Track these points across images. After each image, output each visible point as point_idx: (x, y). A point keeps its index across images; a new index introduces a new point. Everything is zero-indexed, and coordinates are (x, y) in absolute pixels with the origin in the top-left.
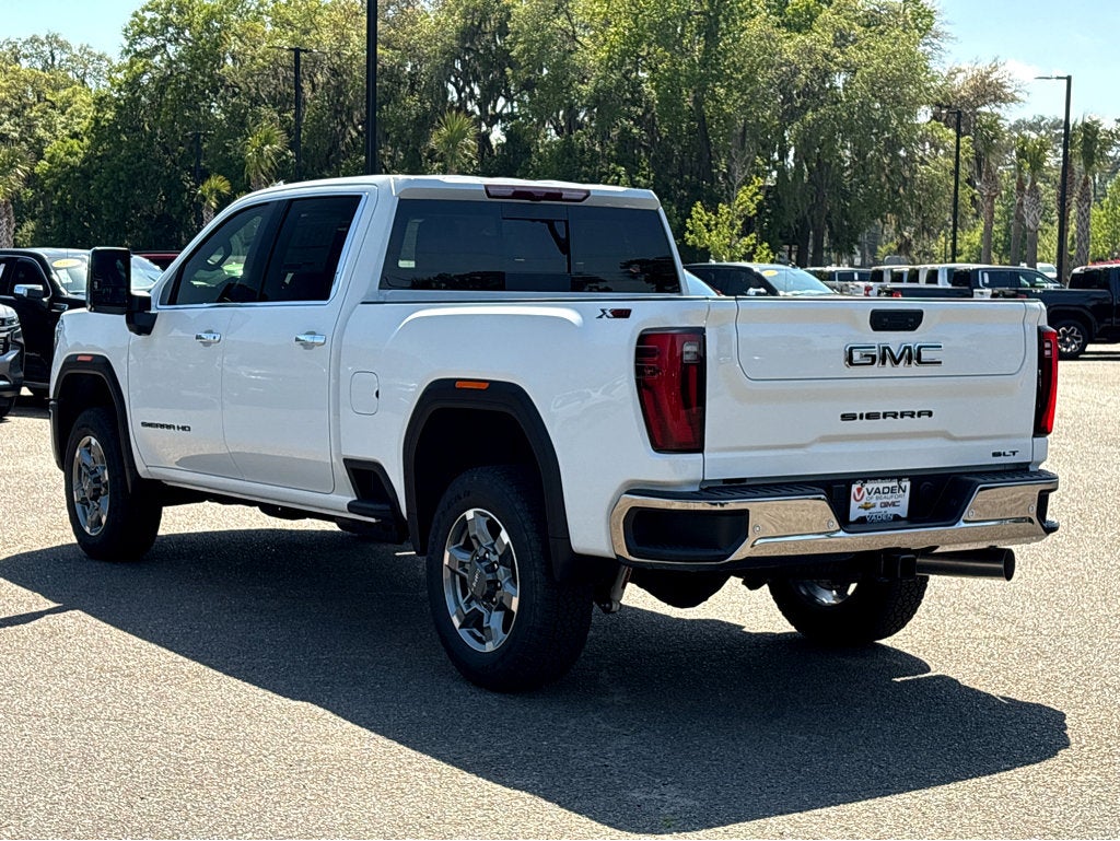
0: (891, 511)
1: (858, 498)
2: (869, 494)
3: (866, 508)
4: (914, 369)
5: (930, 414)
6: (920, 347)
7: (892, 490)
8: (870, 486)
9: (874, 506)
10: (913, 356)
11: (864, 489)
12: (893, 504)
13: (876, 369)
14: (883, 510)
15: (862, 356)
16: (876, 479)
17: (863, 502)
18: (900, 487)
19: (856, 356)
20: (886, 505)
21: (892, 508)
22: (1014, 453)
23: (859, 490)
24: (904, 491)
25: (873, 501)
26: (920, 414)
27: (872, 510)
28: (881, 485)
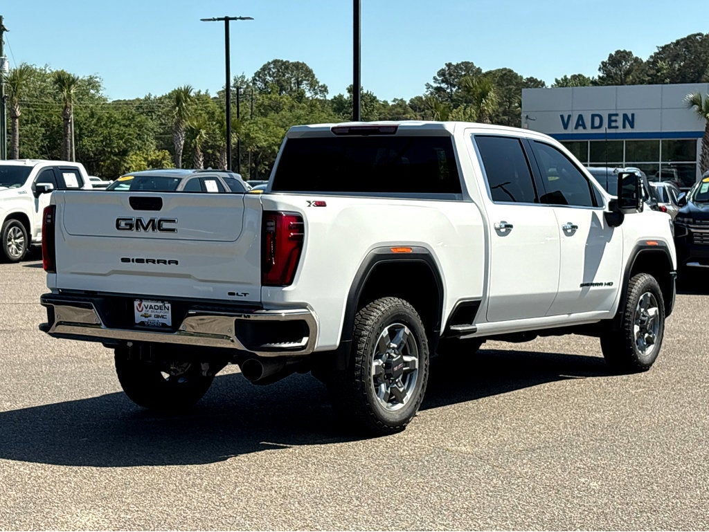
0: (161, 320)
1: (140, 310)
2: (146, 308)
3: (146, 317)
4: (158, 233)
5: (176, 263)
6: (160, 221)
7: (160, 308)
8: (145, 303)
9: (150, 316)
10: (156, 225)
11: (142, 305)
12: (162, 317)
13: (134, 233)
14: (156, 319)
15: (126, 224)
16: (148, 299)
17: (143, 312)
18: (165, 307)
19: (123, 224)
20: (158, 316)
21: (162, 319)
22: (245, 294)
23: (140, 305)
24: (168, 310)
25: (149, 313)
26: (170, 262)
27: (149, 318)
28: (153, 304)
